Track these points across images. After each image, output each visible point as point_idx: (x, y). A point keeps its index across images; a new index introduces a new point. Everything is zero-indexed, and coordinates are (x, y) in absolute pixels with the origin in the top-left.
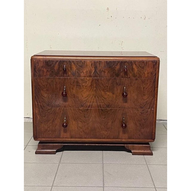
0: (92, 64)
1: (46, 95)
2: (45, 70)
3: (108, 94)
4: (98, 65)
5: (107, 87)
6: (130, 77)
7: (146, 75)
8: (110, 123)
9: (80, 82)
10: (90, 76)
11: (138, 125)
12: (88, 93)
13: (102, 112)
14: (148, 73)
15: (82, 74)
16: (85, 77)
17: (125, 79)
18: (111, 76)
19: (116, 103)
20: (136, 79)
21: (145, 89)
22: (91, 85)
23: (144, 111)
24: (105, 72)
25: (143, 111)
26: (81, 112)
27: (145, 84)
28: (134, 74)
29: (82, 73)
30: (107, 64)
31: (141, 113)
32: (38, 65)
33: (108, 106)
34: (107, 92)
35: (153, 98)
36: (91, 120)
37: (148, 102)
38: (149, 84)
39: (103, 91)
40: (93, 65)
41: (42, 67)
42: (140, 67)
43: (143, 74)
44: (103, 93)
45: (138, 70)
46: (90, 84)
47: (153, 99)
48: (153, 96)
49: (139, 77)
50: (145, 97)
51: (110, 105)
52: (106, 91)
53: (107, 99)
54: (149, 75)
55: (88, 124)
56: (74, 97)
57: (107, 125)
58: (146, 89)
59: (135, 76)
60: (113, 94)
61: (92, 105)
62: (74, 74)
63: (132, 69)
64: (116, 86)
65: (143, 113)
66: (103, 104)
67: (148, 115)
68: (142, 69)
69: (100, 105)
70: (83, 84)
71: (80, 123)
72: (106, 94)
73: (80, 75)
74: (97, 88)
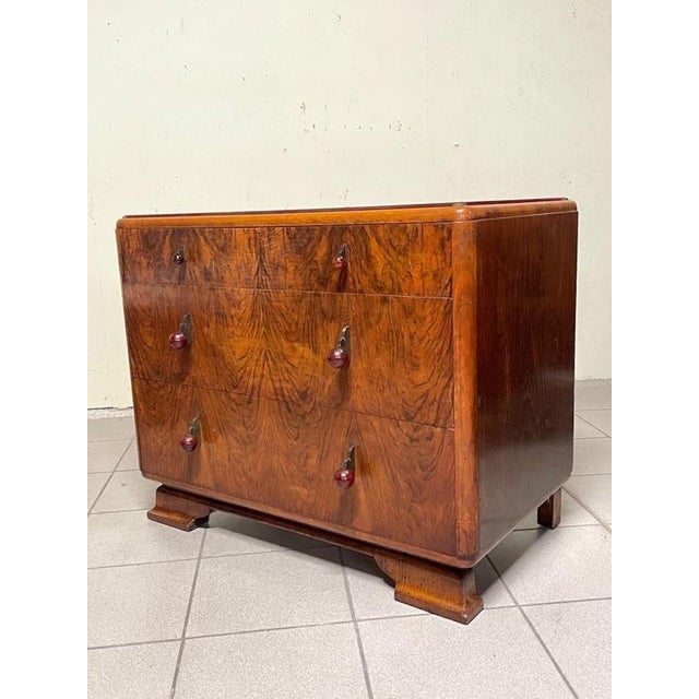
0: (249, 240)
2: (144, 261)
3: (301, 349)
5: (297, 324)
6: (361, 292)
7: (418, 284)
8: (313, 461)
11: (403, 485)
12: (246, 343)
13: (288, 414)
14: (423, 275)
15: (227, 276)
17: (348, 297)
18: (305, 283)
22: (253, 316)
23: (421, 432)
25: (416, 429)
27: (415, 322)
28: (375, 276)
30: (290, 238)
31: (407, 441)
32: (128, 247)
33: (304, 395)
36: (261, 437)
37: (431, 398)
38: (429, 319)
39: (287, 339)
40: (252, 242)
41: (138, 250)
42: (394, 248)
44: (285, 344)
46: (249, 312)
47: (447, 386)
50: (421, 376)
51: (309, 392)
53: (300, 370)
55: (254, 450)
56: (214, 355)
57: (305, 465)
58: (421, 340)
60: (315, 351)
61: (260, 388)
62: (207, 274)
63: (369, 257)
64: (322, 324)
65: (417, 440)
66: (290, 386)
67: (433, 449)
68: (400, 258)
69: (282, 388)
70: (233, 311)
71: (234, 443)
72: (294, 350)
73: (222, 278)
74: (267, 327)
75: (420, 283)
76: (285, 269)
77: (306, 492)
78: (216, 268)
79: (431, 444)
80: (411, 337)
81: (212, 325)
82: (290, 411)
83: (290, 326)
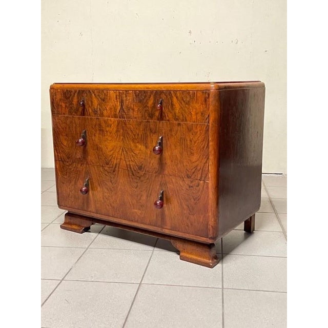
1: (65, 143)
4: (124, 99)
9: (103, 125)
10: (115, 116)
16: (109, 117)
19: (151, 165)
20: (179, 124)
21: (193, 142)
24: (133, 110)
26: (106, 173)
29: (105, 111)
34: (137, 144)
35: (206, 160)
43: (190, 116)
45: (181, 107)
48: (205, 158)
49: (183, 121)
52: (137, 142)
54: (199, 117)
59: (177, 117)
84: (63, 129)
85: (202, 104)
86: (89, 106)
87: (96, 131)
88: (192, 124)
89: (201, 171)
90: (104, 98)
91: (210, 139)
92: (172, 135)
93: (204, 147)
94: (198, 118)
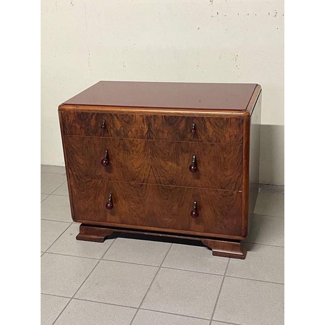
0: (143, 120)
1: (82, 162)
2: (78, 127)
3: (170, 164)
4: (153, 122)
5: (169, 154)
6: (201, 142)
7: (228, 139)
8: (175, 208)
9: (128, 145)
10: (142, 137)
11: (219, 213)
12: (140, 162)
13: (162, 190)
14: (230, 136)
16: (135, 138)
17: (195, 143)
18: (173, 138)
19: (183, 179)
20: (212, 145)
21: (227, 160)
22: (145, 150)
23: (227, 193)
25: (225, 192)
26: (132, 188)
27: (226, 153)
28: (208, 136)
29: (130, 133)
30: (166, 120)
31: (221, 197)
32: (68, 119)
33: (172, 182)
34: (168, 162)
35: (239, 174)
37: (232, 181)
39: (163, 160)
40: (145, 120)
41: (74, 121)
42: (218, 126)
43: (223, 138)
44: (162, 163)
45: (215, 131)
46: (142, 149)
47: (240, 176)
48: (239, 172)
49: (216, 142)
50: (229, 173)
51: (174, 181)
52: (166, 160)
53: (170, 172)
55: (144, 206)
56: (122, 167)
57: (171, 209)
58: (229, 160)
59: (210, 139)
60: (178, 165)
61: (148, 180)
62: (118, 133)
63: (205, 128)
64: (182, 153)
65: (225, 196)
66: (164, 179)
67: (232, 199)
68: (220, 129)
69: (160, 180)
70: (133, 149)
71: (132, 203)
72: (167, 164)
73: (127, 135)
74: (153, 155)
75: (229, 139)
76: (163, 132)
77: (171, 220)
78: (123, 131)
79: (232, 197)
80: (224, 159)
81: (121, 154)
82: (164, 189)
83: (165, 154)
84: (79, 149)
85: (236, 129)
86: (111, 128)
87: (120, 150)
88: (226, 145)
89: (235, 183)
90: (129, 121)
91: (244, 157)
92: (205, 154)
93: (237, 164)
94: (232, 140)
